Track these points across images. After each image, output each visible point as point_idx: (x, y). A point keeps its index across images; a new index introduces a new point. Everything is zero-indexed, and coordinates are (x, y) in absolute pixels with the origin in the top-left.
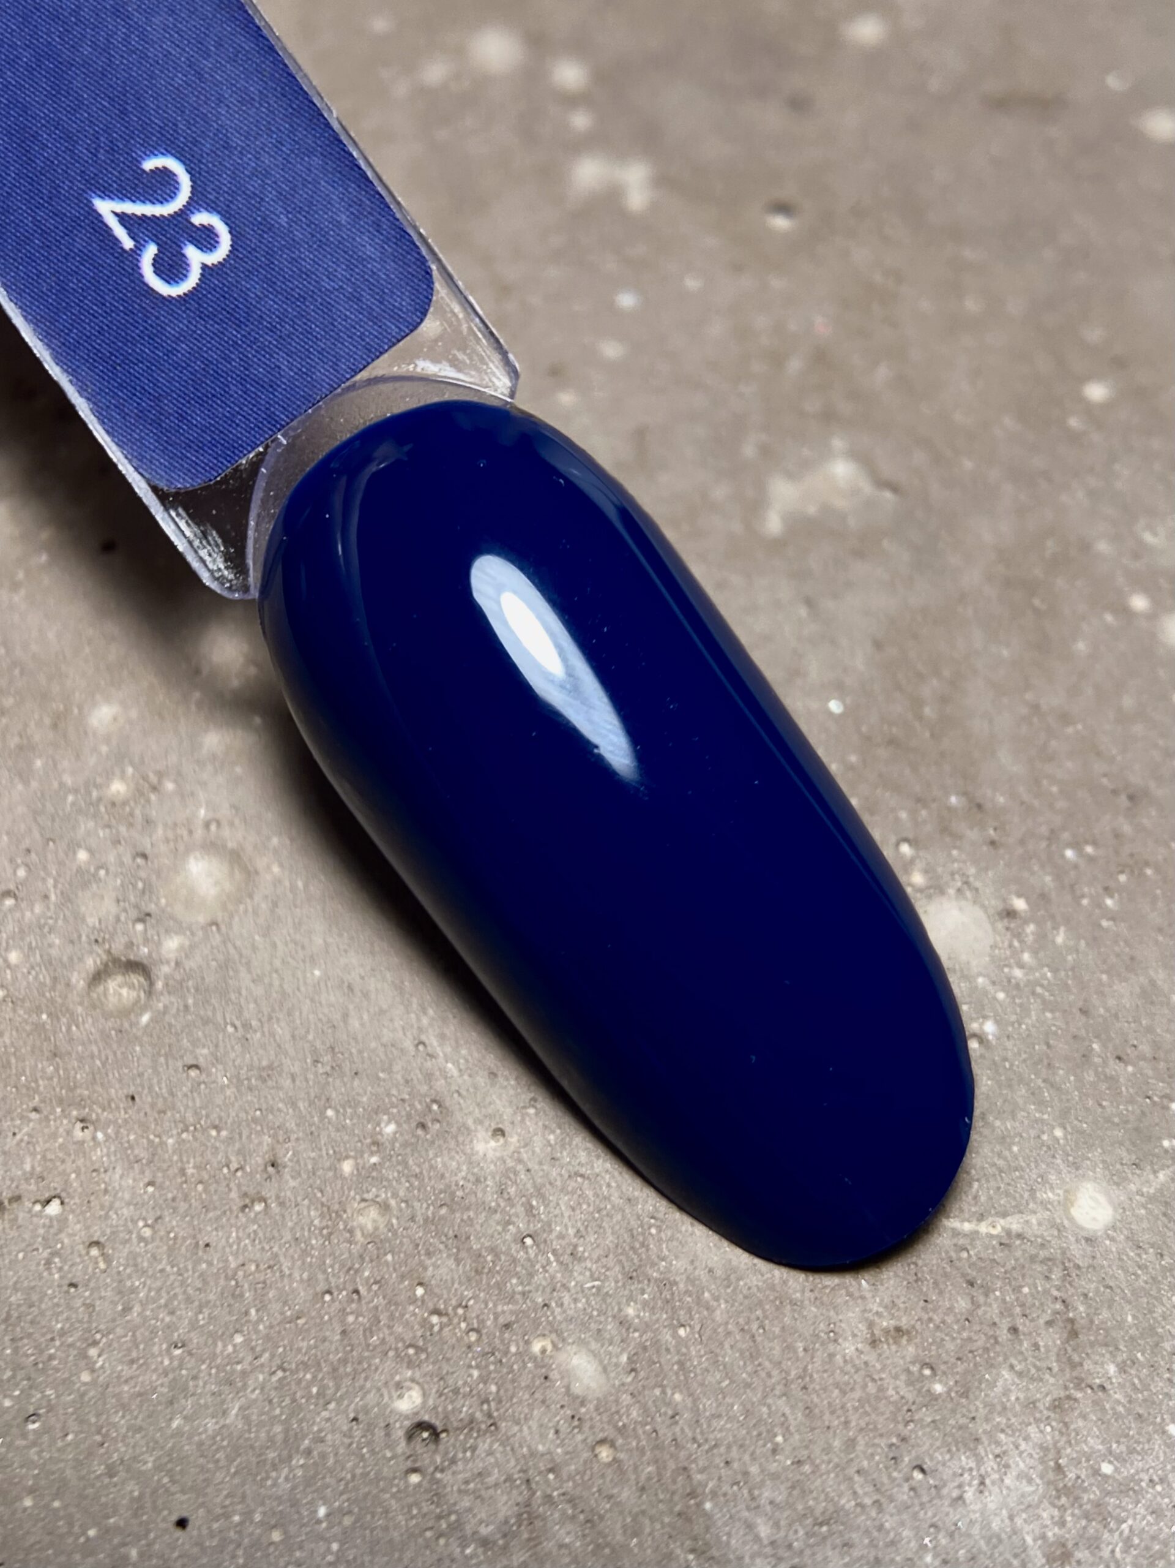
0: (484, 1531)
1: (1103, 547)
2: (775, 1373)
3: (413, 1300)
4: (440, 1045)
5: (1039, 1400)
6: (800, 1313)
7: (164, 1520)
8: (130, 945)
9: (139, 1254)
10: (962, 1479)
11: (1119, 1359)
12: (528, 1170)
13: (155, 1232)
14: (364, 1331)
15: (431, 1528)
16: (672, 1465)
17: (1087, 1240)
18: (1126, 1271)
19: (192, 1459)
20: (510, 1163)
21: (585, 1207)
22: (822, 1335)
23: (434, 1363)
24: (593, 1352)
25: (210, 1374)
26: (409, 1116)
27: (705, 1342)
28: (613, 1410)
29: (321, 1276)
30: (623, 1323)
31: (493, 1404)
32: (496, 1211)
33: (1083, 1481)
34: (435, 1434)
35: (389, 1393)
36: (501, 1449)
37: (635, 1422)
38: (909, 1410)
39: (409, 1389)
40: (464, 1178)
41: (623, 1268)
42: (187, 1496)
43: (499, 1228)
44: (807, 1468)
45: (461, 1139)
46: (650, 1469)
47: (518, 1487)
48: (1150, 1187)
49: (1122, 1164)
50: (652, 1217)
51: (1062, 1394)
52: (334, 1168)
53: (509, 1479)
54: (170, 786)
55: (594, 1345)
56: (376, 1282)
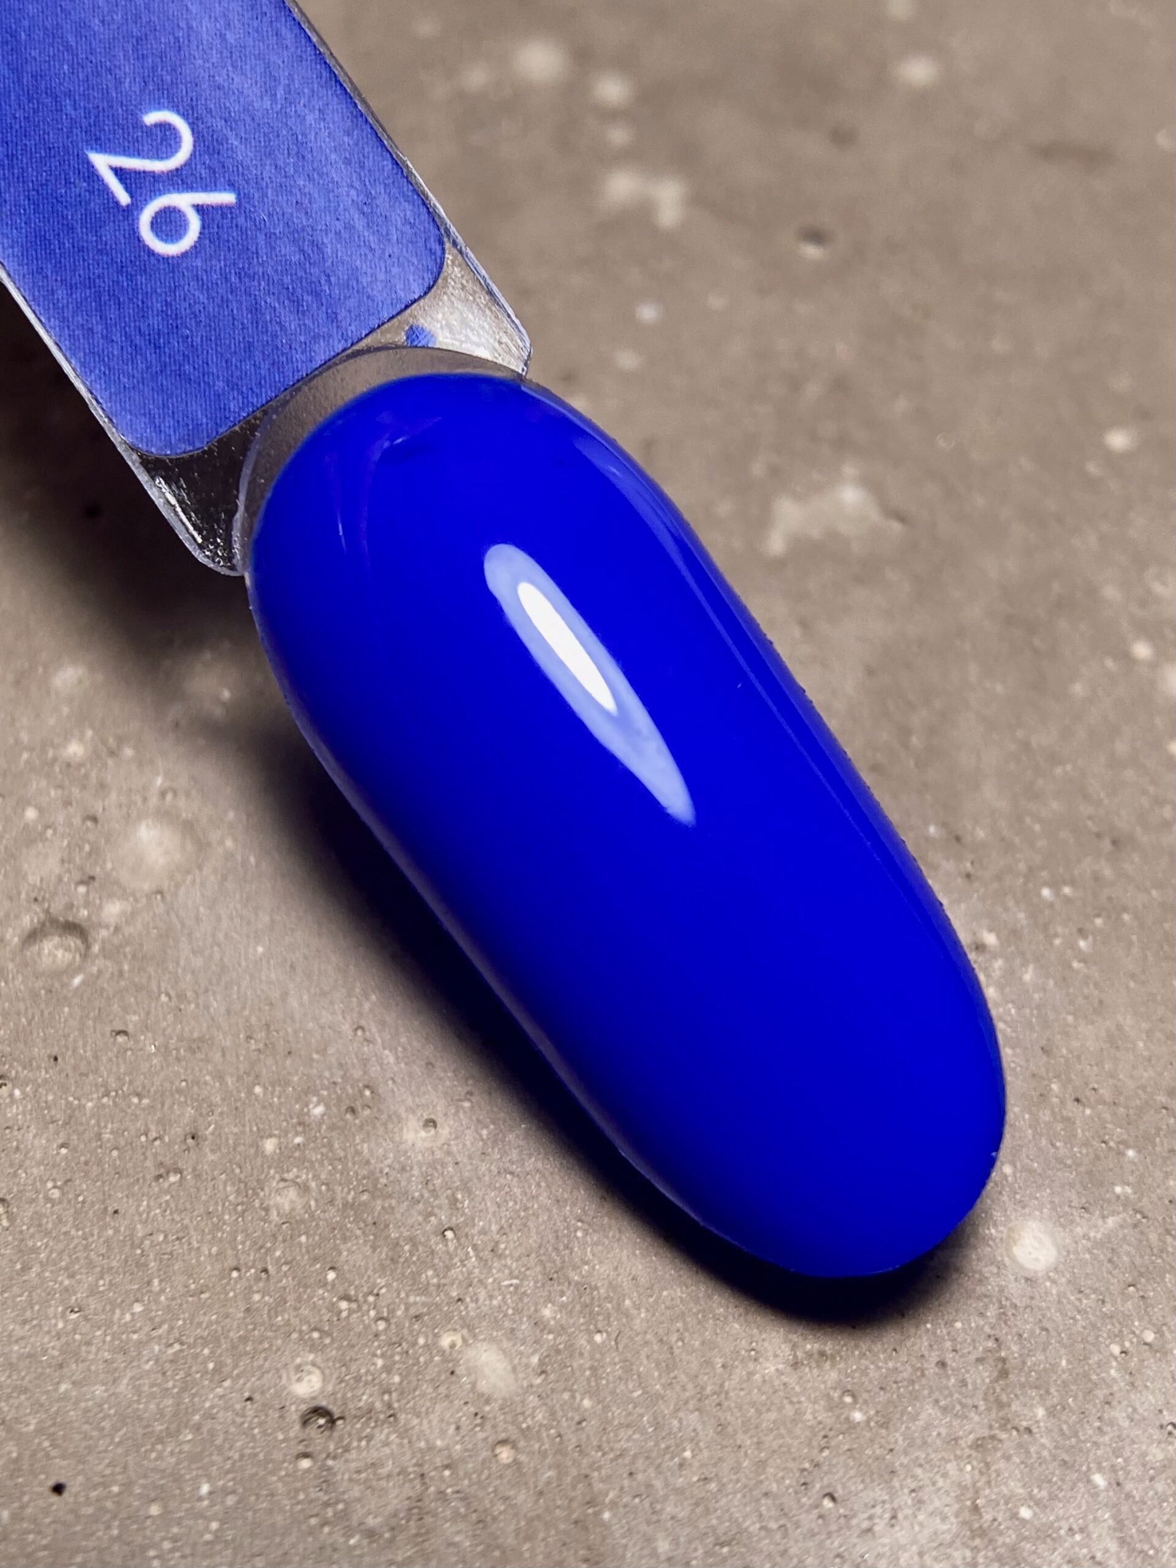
0: (371, 1521)
1: (1111, 592)
2: (690, 1386)
3: (324, 1284)
4: (379, 1031)
5: (961, 1438)
6: (721, 1328)
7: (41, 1484)
8: (70, 906)
9: (45, 1215)
10: (873, 1511)
11: (1049, 1403)
12: (457, 1163)
13: (63, 1194)
14: (269, 1311)
15: (317, 1515)
16: (574, 1472)
17: (1027, 1279)
18: (1064, 1315)
19: (76, 1424)
20: (439, 1155)
21: (511, 1204)
22: (743, 1352)
23: (338, 1349)
24: (504, 1351)
25: (104, 1342)
26: (339, 1099)
27: (621, 1349)
28: (519, 1410)
29: (230, 1252)
30: (538, 1324)
31: (394, 1395)
32: (419, 1202)
33: (1000, 1524)
34: (332, 1421)
35: (288, 1374)
36: (398, 1441)
37: (541, 1425)
38: (825, 1437)
39: (309, 1373)
40: (389, 1166)
41: (545, 1268)
42: (66, 1462)
43: (420, 1219)
44: (713, 1486)
45: (390, 1126)
46: (550, 1473)
47: (411, 1481)
48: (1097, 1232)
49: (1070, 1206)
50: (579, 1221)
51: (986, 1433)
52: (257, 1146)
53: (403, 1472)
54: (128, 752)
55: (506, 1344)
56: (286, 1263)
